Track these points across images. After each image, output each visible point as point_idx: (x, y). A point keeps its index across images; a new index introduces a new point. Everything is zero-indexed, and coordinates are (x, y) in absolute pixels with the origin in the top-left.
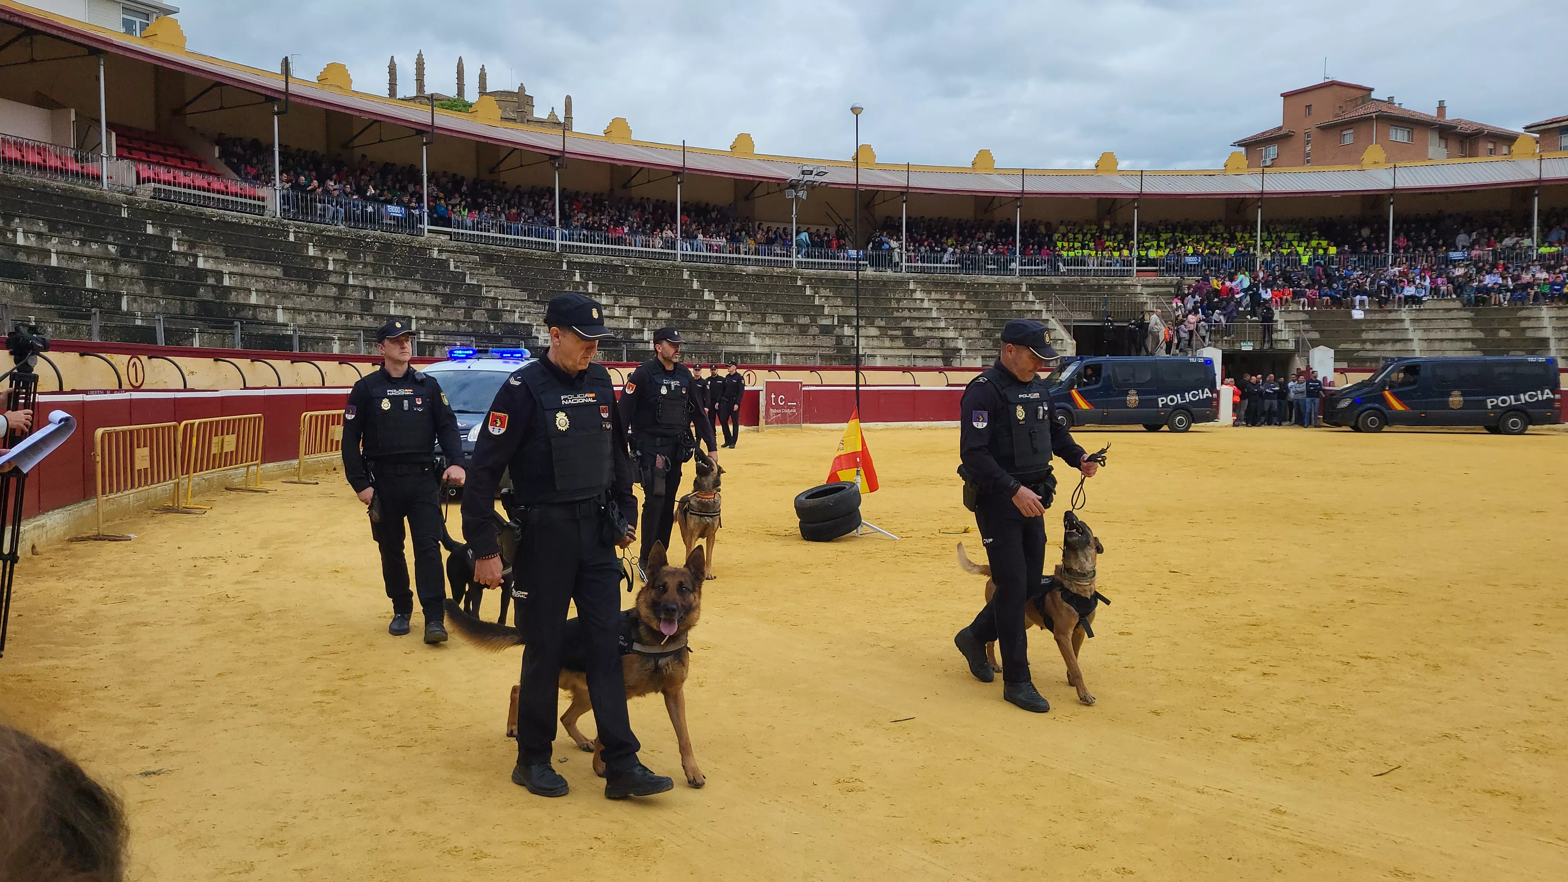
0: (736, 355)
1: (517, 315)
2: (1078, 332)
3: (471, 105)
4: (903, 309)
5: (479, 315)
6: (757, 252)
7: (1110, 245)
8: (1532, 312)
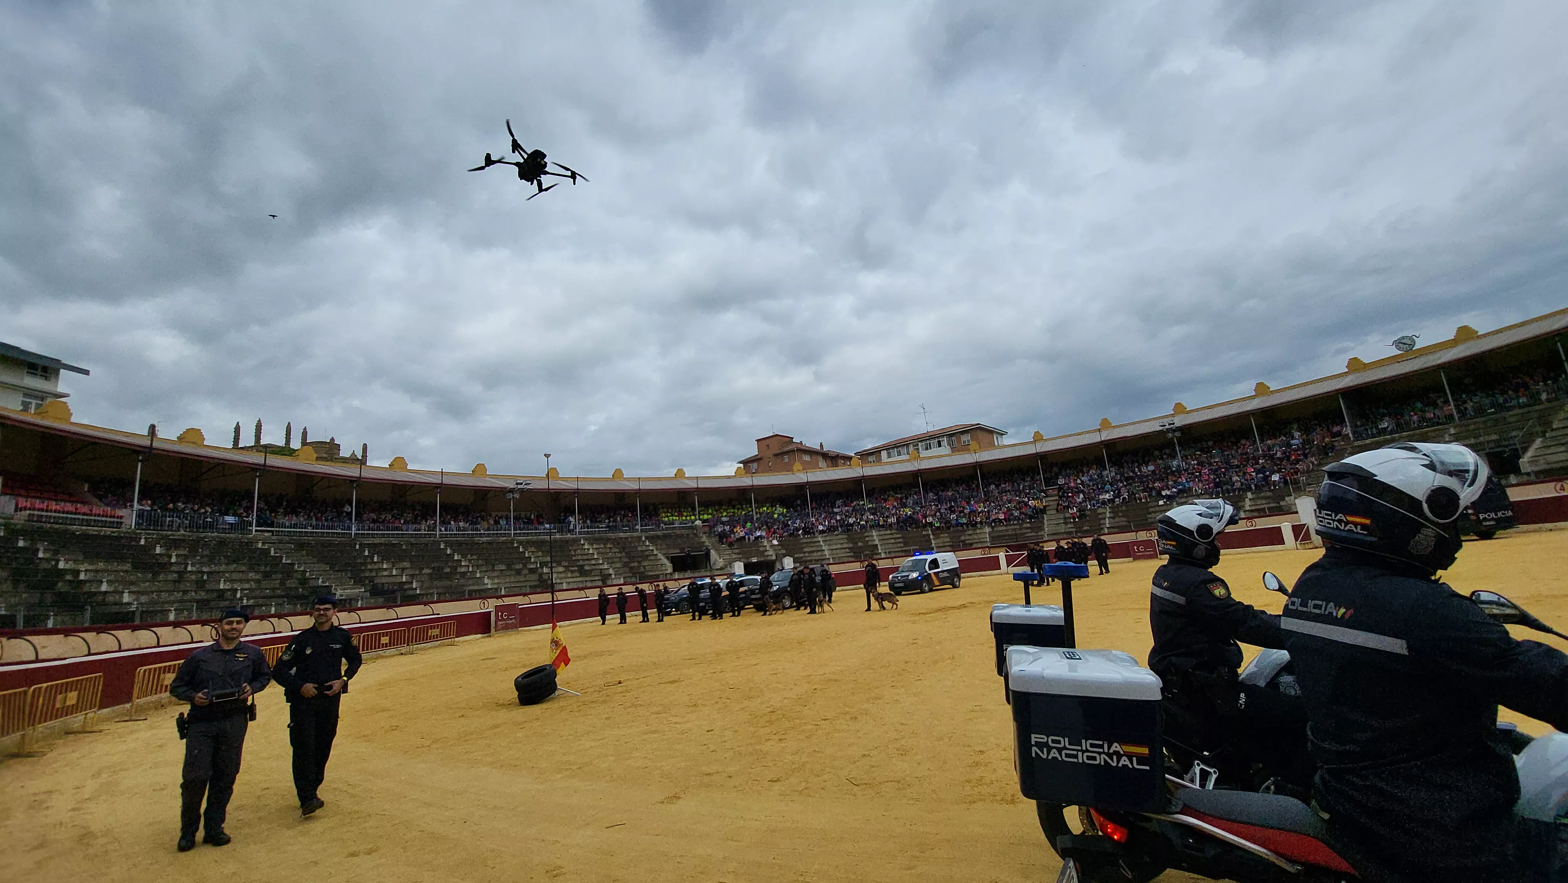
0: (475, 591)
1: (320, 580)
2: (673, 560)
3: (293, 451)
5: (291, 583)
6: (489, 529)
7: (685, 514)
8: (869, 534)
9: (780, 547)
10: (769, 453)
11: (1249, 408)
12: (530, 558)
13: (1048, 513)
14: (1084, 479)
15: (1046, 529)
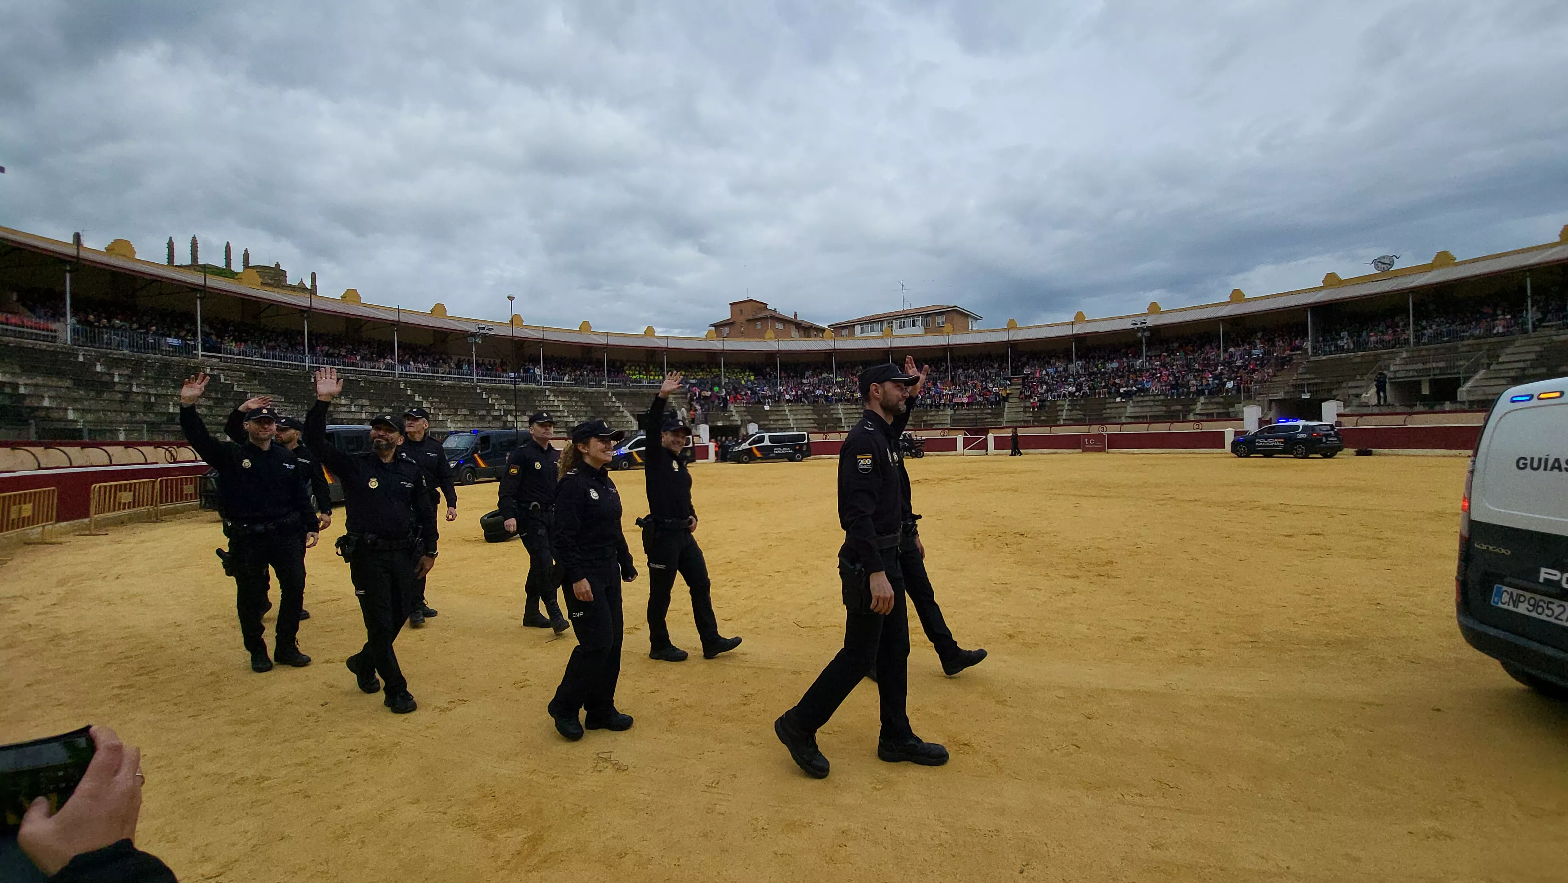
3: (237, 274)
4: (543, 406)
6: (450, 373)
7: (653, 373)
8: (835, 407)
9: (746, 414)
10: (742, 319)
11: (1220, 314)
12: (494, 405)
13: (1010, 400)
14: (1050, 370)
15: (1006, 416)
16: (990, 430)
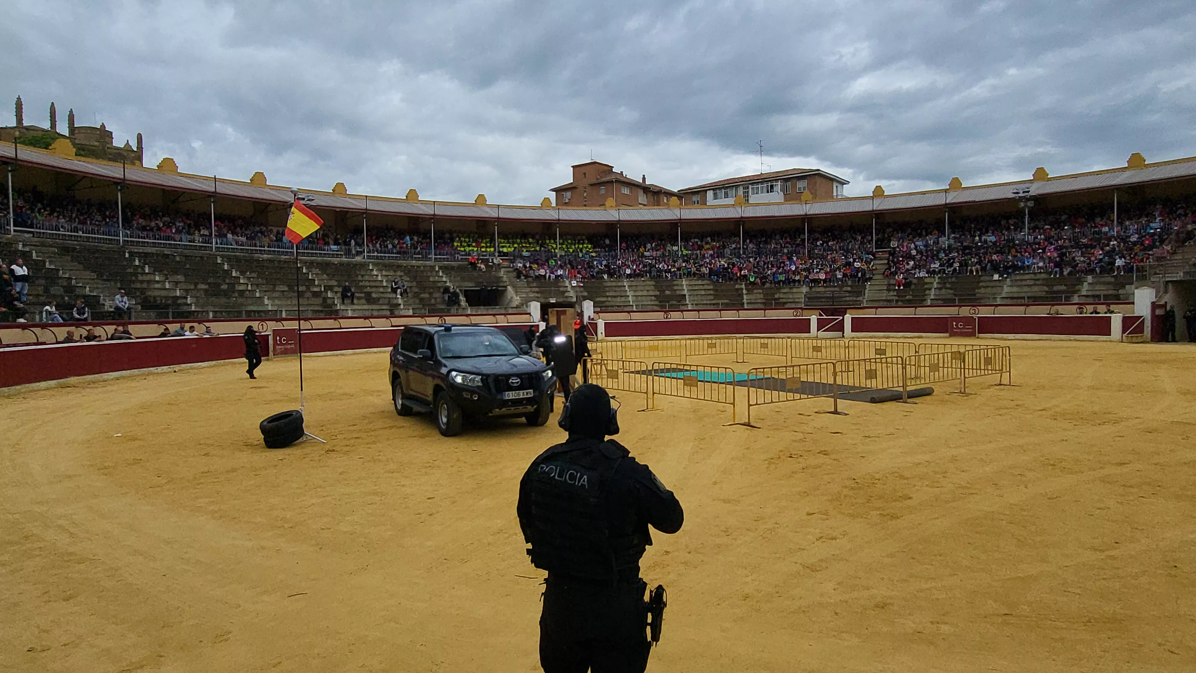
0: (254, 311)
4: (365, 281)
7: (483, 244)
8: (679, 282)
10: (585, 183)
12: (314, 280)
13: (873, 277)
14: (919, 243)
15: (866, 294)
16: (848, 311)
